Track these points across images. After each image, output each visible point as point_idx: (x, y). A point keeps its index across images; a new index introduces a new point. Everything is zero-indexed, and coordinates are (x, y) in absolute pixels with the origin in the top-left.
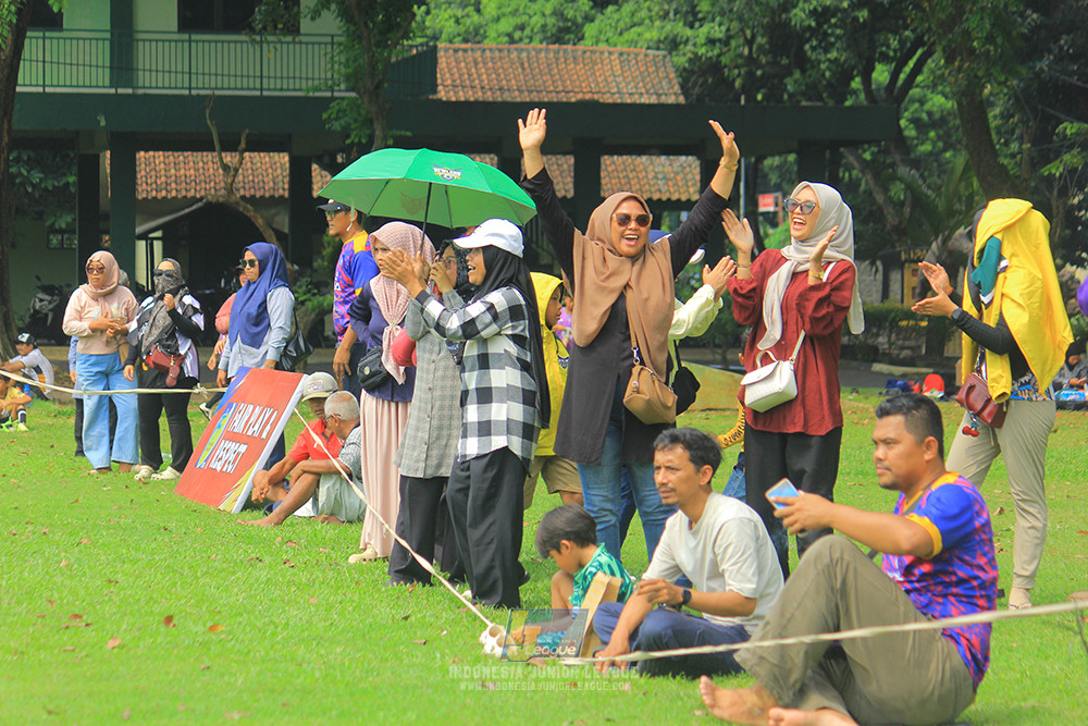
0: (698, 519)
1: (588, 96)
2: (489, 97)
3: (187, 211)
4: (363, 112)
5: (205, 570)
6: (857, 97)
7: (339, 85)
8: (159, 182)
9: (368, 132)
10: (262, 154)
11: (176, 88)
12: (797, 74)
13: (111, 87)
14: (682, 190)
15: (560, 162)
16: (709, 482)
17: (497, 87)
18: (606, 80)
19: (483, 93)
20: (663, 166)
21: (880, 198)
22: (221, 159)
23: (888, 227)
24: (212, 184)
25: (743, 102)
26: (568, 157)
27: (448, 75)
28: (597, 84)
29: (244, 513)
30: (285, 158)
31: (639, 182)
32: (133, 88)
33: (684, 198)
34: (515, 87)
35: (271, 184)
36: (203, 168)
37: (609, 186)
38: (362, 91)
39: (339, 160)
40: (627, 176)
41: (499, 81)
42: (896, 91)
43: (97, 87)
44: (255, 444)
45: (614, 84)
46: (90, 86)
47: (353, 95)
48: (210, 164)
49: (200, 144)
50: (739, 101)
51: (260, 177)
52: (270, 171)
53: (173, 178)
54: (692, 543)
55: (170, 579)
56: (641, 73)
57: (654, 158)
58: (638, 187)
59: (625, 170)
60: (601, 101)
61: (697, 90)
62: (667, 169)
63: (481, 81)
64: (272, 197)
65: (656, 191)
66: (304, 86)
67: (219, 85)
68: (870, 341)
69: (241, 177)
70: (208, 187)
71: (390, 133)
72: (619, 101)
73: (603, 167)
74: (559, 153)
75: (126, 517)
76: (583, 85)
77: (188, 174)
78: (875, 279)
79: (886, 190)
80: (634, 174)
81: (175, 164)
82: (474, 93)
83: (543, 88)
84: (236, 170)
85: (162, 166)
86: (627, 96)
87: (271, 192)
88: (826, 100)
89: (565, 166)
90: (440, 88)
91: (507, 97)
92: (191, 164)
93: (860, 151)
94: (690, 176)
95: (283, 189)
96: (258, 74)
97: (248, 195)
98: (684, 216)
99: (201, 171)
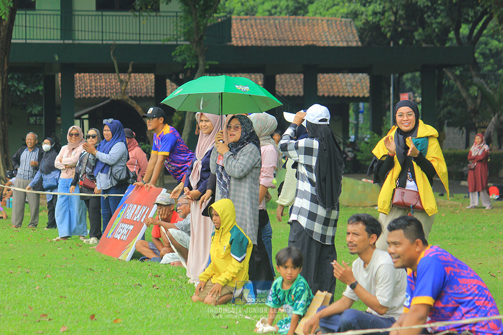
0: (369, 262)
1: (311, 43)
2: (259, 43)
3: (101, 104)
4: (193, 52)
5: (111, 290)
6: (452, 42)
7: (180, 38)
8: (86, 89)
9: (195, 62)
10: (140, 74)
11: (95, 40)
12: (420, 30)
13: (61, 39)
14: (360, 91)
15: (296, 77)
16: (374, 243)
17: (263, 38)
18: (320, 34)
19: (256, 42)
20: (350, 79)
21: (464, 95)
22: (119, 77)
23: (469, 110)
24: (114, 90)
25: (392, 44)
26: (300, 74)
27: (237, 33)
28: (315, 36)
29: (132, 261)
30: (152, 77)
31: (337, 87)
32: (73, 40)
33: (361, 95)
34: (272, 38)
35: (145, 90)
36: (110, 82)
37: (322, 90)
38: (192, 41)
39: (181, 77)
40: (331, 85)
41: (264, 35)
42: (473, 39)
43: (54, 39)
44: (138, 225)
45: (324, 36)
46: (50, 39)
47: (188, 43)
48: (113, 80)
49: (109, 69)
50: (390, 44)
51: (139, 87)
52: (144, 83)
53: (94, 87)
54: (366, 275)
55: (93, 296)
56: (338, 31)
57: (345, 74)
58: (337, 90)
59: (330, 81)
60: (317, 45)
61: (367, 39)
62: (352, 80)
63: (255, 35)
64: (146, 97)
65: (346, 92)
66: (162, 39)
67: (118, 39)
68: (460, 170)
69: (129, 87)
70: (112, 92)
71: (207, 63)
72: (327, 45)
73: (318, 80)
74: (295, 73)
75: (70, 264)
76: (308, 37)
77: (101, 85)
78: (462, 137)
79: (468, 90)
80: (335, 83)
81: (95, 80)
82: (251, 41)
83: (287, 39)
84: (127, 83)
85: (88, 81)
86: (331, 42)
87: (145, 94)
88: (436, 43)
89: (299, 80)
90: (233, 39)
91: (268, 44)
92: (103, 80)
93: (454, 70)
94: (364, 84)
95: (151, 93)
96: (138, 32)
97: (133, 96)
98: (361, 105)
99: (108, 83)
